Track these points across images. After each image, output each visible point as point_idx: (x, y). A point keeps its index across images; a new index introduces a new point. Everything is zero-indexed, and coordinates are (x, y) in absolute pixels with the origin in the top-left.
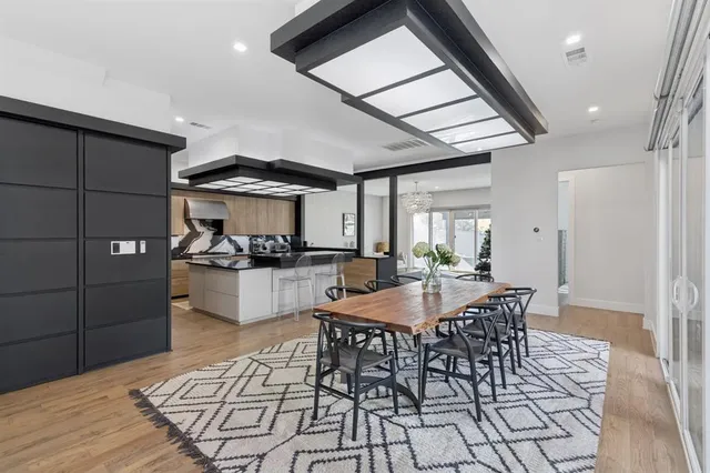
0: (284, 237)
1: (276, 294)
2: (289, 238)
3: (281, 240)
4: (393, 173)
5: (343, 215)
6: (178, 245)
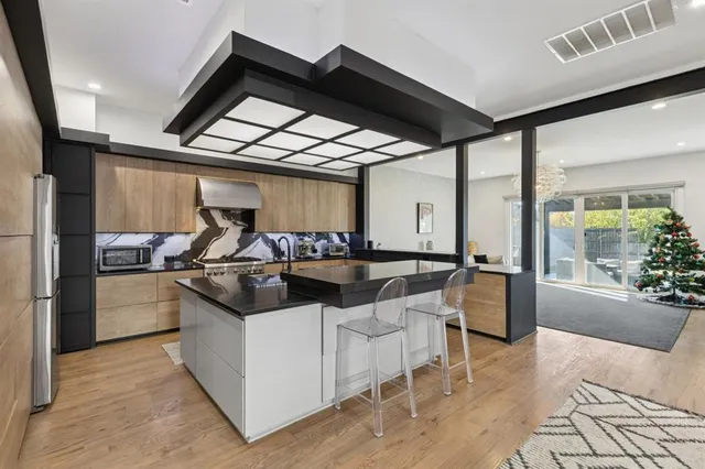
0: (340, 235)
1: (330, 359)
2: (347, 236)
3: (336, 239)
5: (418, 204)
6: (189, 248)
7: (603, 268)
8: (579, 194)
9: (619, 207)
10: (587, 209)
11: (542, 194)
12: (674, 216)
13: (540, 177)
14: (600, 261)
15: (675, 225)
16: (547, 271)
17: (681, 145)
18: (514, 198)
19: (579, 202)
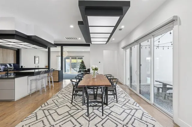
1: (29, 86)
2: (12, 65)
3: (9, 66)
4: (62, 45)
5: (35, 57)
7: (75, 70)
8: (70, 57)
9: (76, 59)
10: (72, 59)
11: (64, 56)
12: (82, 61)
13: (64, 53)
14: (74, 69)
15: (83, 62)
16: (65, 71)
17: (83, 51)
18: (59, 56)
19: (70, 58)
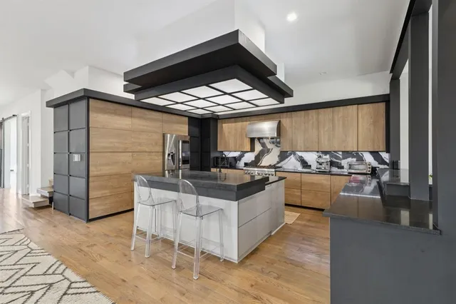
3: (369, 158)
6: (254, 159)
